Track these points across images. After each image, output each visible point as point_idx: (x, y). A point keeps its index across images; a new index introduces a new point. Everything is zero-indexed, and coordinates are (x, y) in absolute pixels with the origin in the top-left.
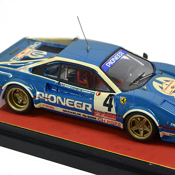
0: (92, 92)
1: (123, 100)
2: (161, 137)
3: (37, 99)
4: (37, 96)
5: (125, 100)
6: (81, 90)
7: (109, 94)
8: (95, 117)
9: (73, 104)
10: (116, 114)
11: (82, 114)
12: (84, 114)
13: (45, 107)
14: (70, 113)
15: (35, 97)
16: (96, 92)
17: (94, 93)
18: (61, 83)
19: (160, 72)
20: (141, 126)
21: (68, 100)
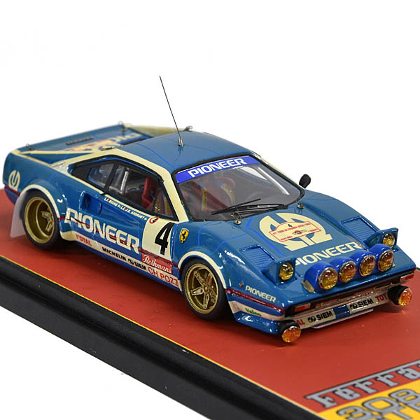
0: (146, 217)
1: (183, 235)
2: (233, 312)
3: (66, 221)
4: (68, 216)
5: (187, 234)
6: (132, 211)
7: (167, 222)
8: (144, 265)
9: (115, 236)
10: (171, 260)
11: (127, 257)
12: (131, 258)
13: (79, 240)
14: (112, 255)
15: (63, 217)
16: (151, 217)
17: (148, 218)
18: (107, 195)
19: (299, 206)
20: (206, 288)
21: (109, 227)
